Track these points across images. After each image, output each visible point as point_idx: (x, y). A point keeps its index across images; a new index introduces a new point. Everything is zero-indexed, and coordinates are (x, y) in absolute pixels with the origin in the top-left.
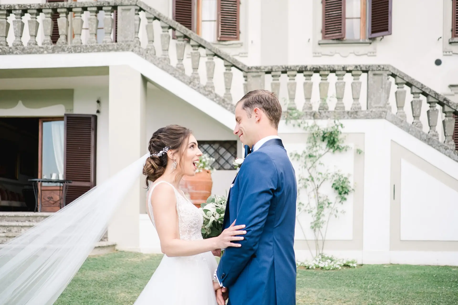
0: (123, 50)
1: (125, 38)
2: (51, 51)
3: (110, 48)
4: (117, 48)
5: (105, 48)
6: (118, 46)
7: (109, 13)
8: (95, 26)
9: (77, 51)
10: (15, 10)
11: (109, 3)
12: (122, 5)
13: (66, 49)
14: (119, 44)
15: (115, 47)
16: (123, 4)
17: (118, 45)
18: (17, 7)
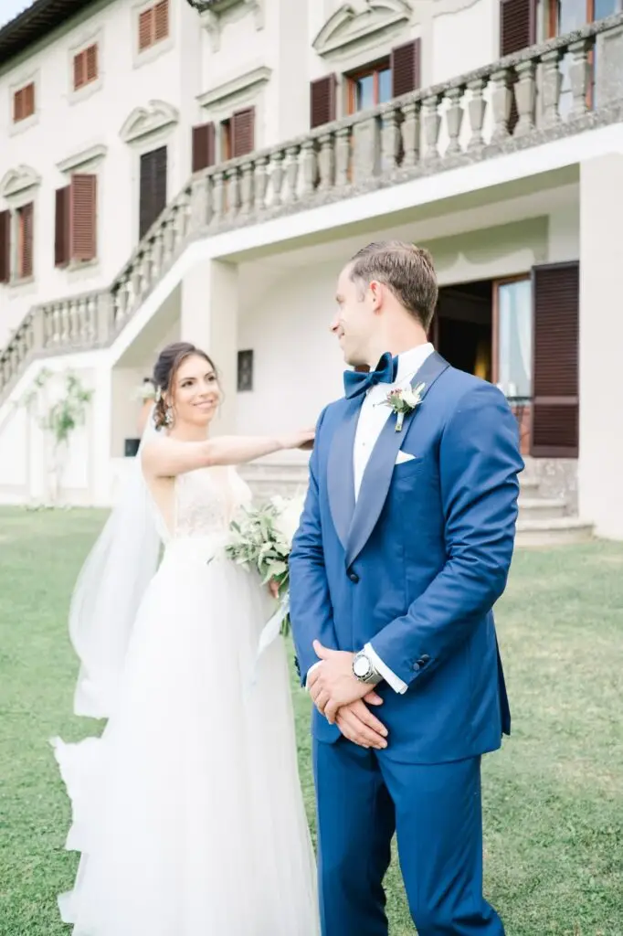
0: (606, 123)
1: (610, 96)
2: (479, 157)
3: (582, 125)
4: (595, 122)
5: (573, 128)
6: (596, 118)
7: (582, 54)
8: (554, 88)
9: (524, 146)
10: (427, 98)
11: (579, 34)
12: (604, 30)
13: (504, 147)
14: (598, 113)
15: (591, 121)
16: (607, 27)
17: (596, 115)
18: (430, 93)
